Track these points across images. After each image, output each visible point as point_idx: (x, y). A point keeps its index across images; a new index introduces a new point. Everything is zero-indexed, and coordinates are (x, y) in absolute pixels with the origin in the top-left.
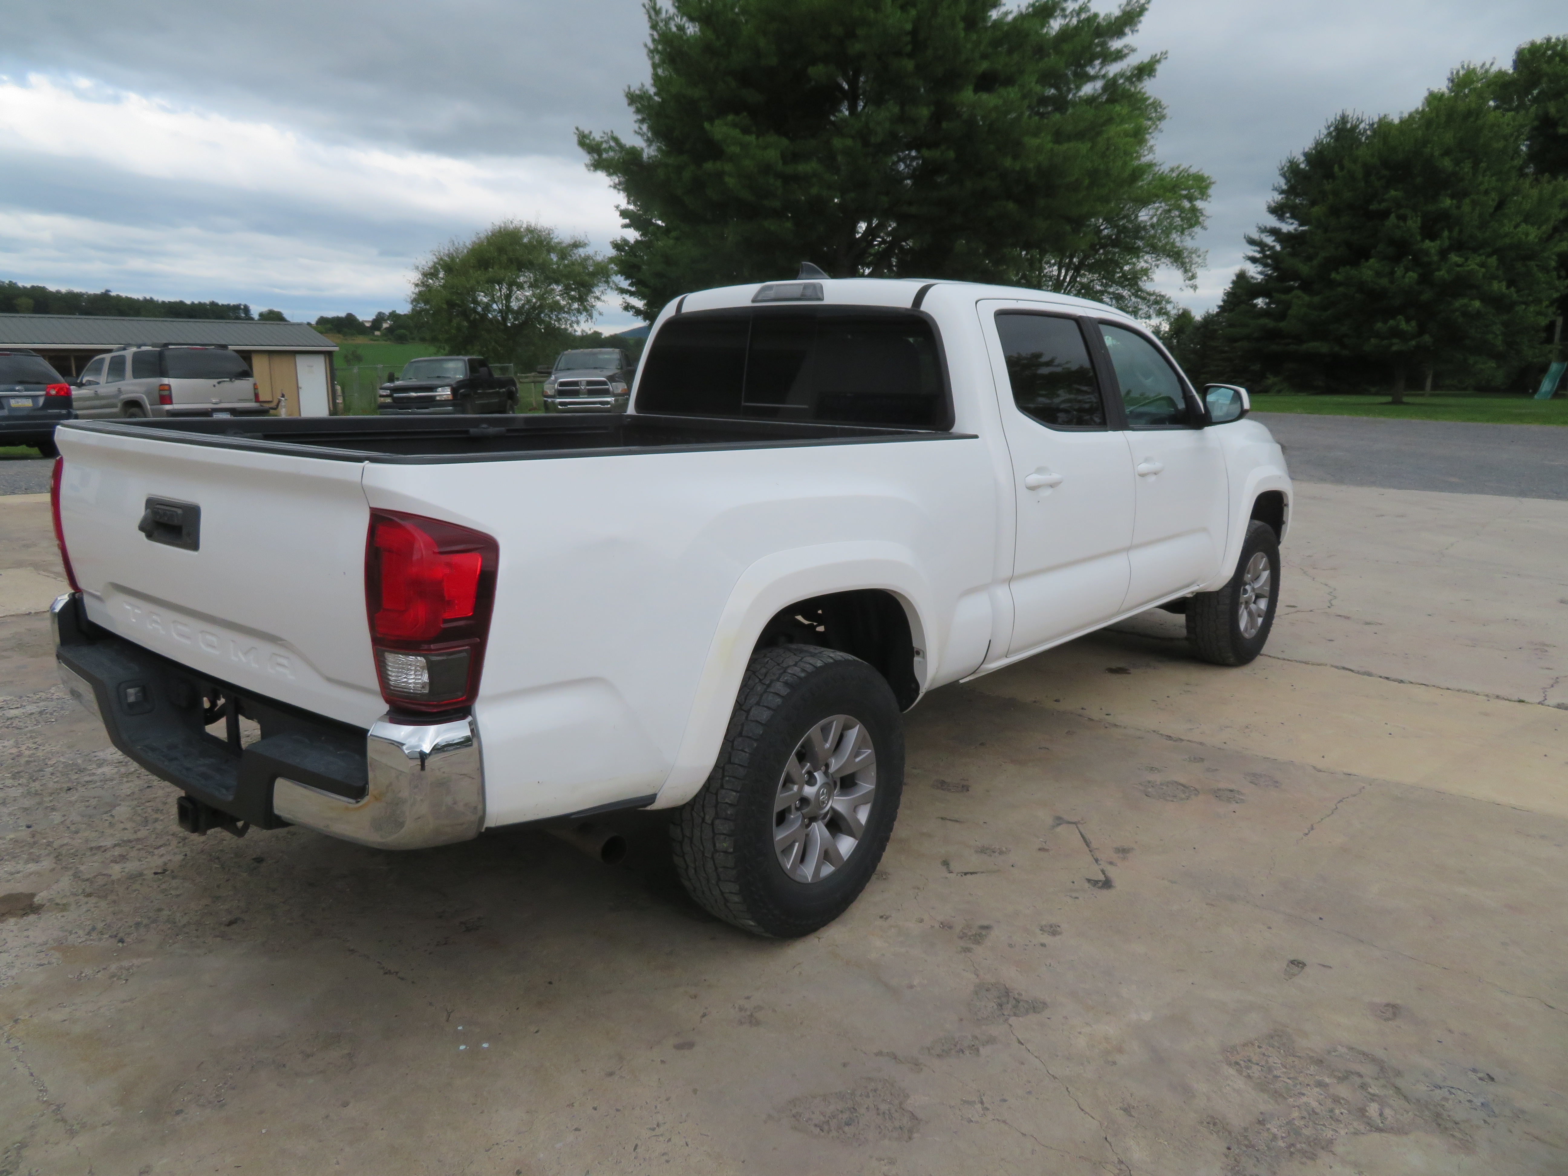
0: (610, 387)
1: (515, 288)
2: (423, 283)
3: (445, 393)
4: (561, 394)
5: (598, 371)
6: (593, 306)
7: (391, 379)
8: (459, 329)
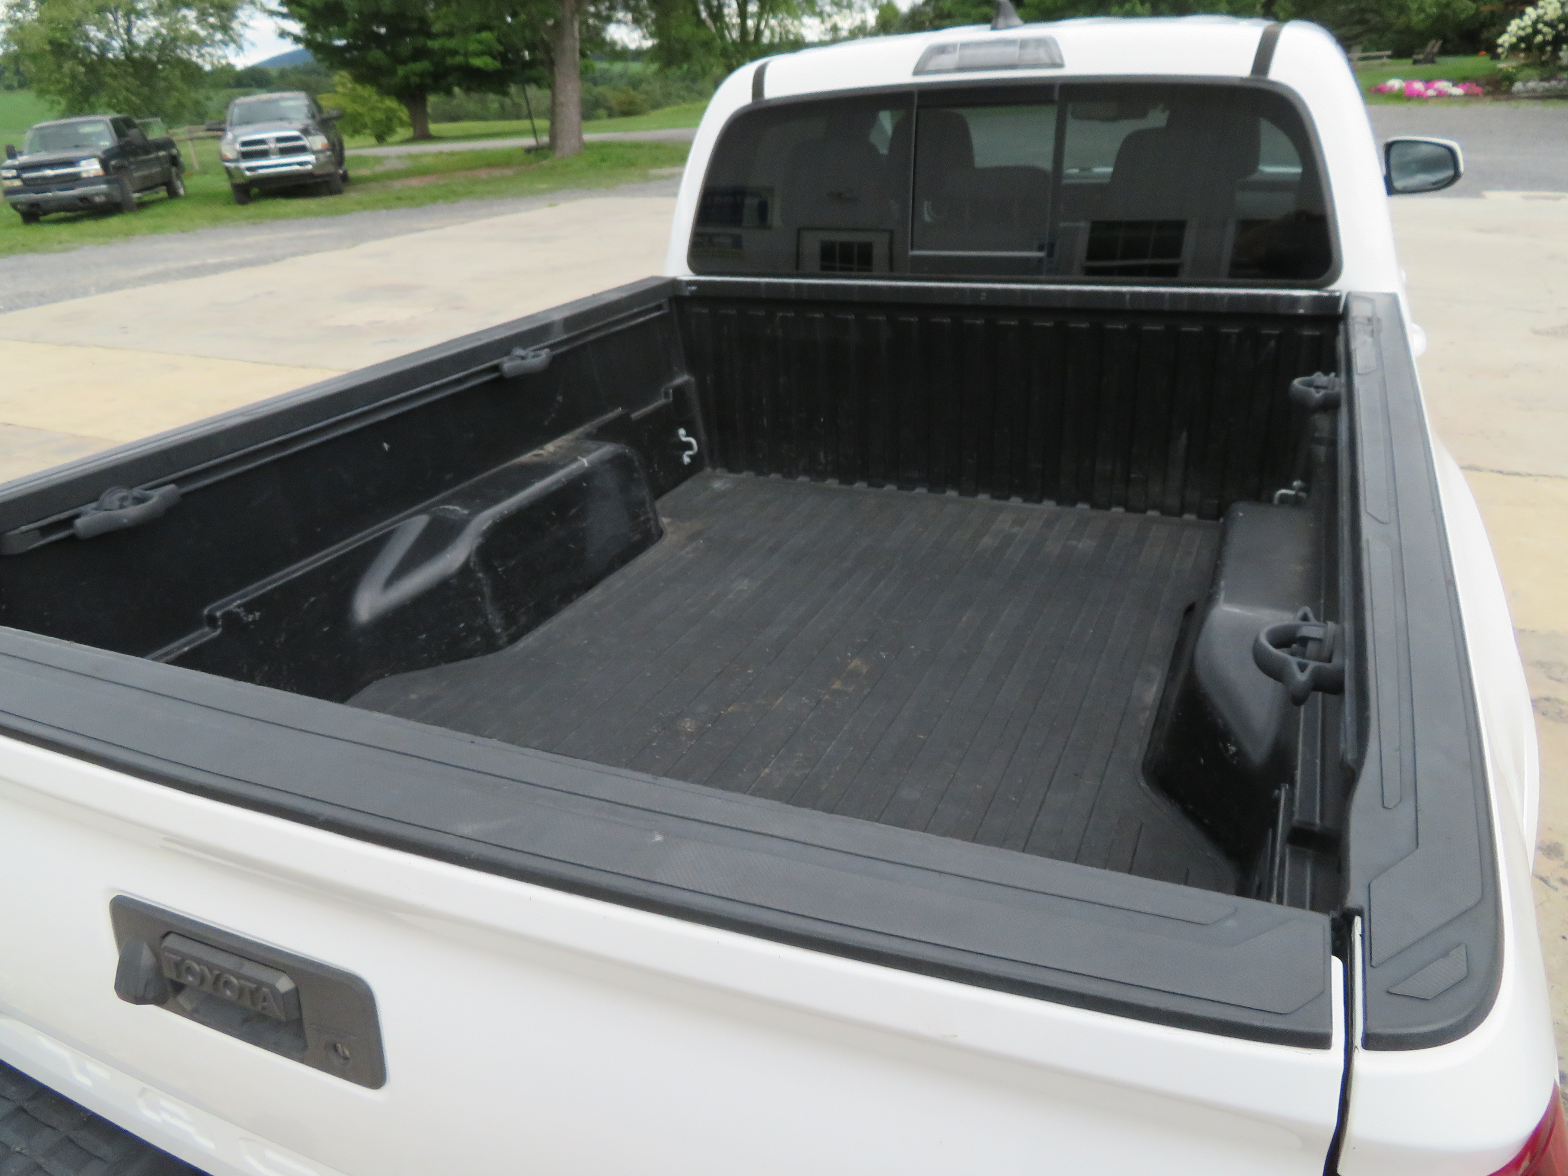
0: (305, 142)
1: (133, 17)
2: (10, 17)
3: (91, 168)
4: (246, 156)
5: (285, 124)
6: (240, 36)
7: (12, 153)
8: (74, 76)
